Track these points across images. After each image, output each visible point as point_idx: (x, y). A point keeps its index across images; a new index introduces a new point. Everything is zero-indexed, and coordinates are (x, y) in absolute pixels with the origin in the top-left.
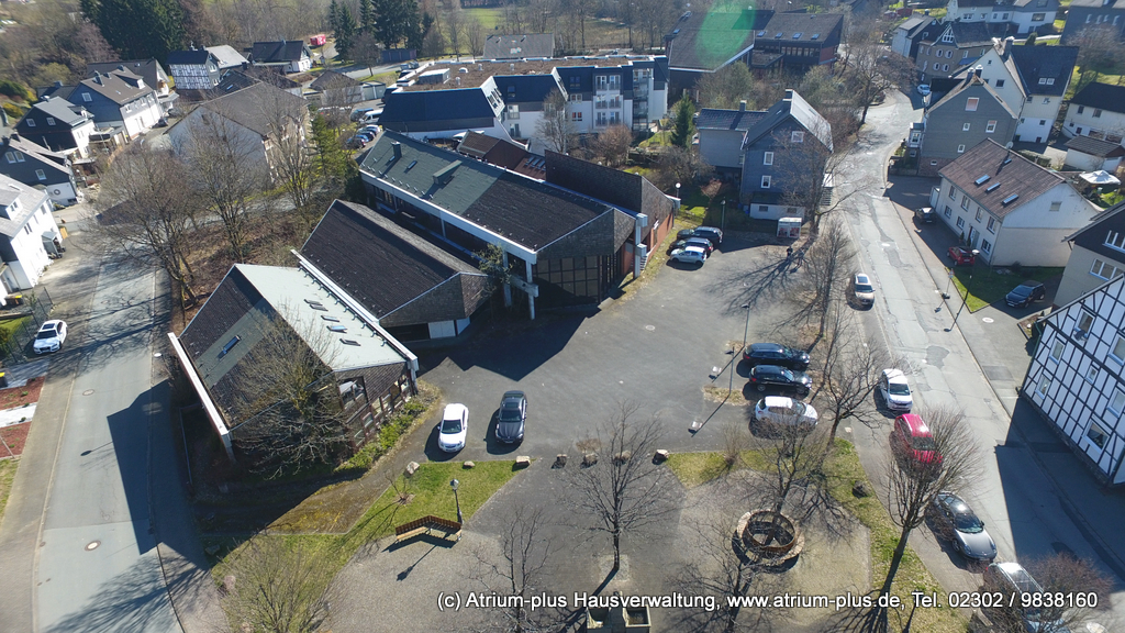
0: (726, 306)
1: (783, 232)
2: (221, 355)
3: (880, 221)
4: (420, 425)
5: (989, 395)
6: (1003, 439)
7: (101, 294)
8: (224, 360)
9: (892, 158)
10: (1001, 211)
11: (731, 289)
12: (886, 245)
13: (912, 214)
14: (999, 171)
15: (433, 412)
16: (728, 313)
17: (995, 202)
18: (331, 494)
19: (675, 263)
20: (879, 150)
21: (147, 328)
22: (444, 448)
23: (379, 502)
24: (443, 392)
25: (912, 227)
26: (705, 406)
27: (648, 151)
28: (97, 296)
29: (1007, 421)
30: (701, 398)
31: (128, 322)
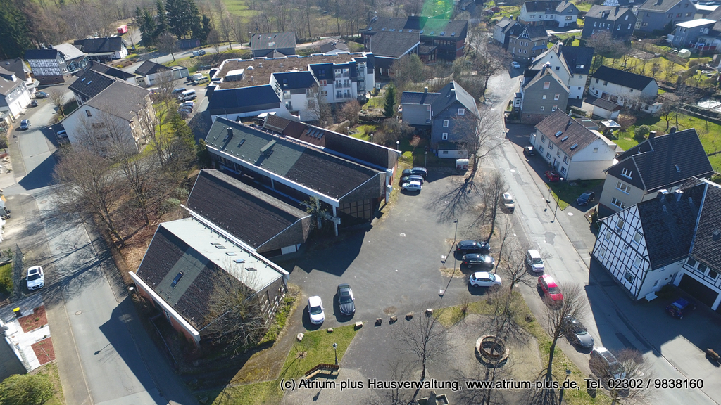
0: (439, 217)
1: (459, 167)
2: (173, 285)
3: (507, 154)
4: (295, 310)
5: (578, 258)
6: (587, 281)
7: (52, 243)
8: (176, 287)
9: (505, 112)
10: (570, 153)
11: (439, 206)
12: (513, 171)
13: (523, 149)
14: (566, 129)
15: (299, 301)
16: (440, 222)
17: (567, 148)
18: (259, 357)
19: (405, 192)
20: (497, 107)
21: (96, 263)
22: (315, 323)
23: (288, 359)
24: (301, 288)
25: (524, 158)
26: (443, 280)
27: (369, 113)
28: (50, 244)
29: (587, 271)
30: (440, 275)
31: (81, 261)
